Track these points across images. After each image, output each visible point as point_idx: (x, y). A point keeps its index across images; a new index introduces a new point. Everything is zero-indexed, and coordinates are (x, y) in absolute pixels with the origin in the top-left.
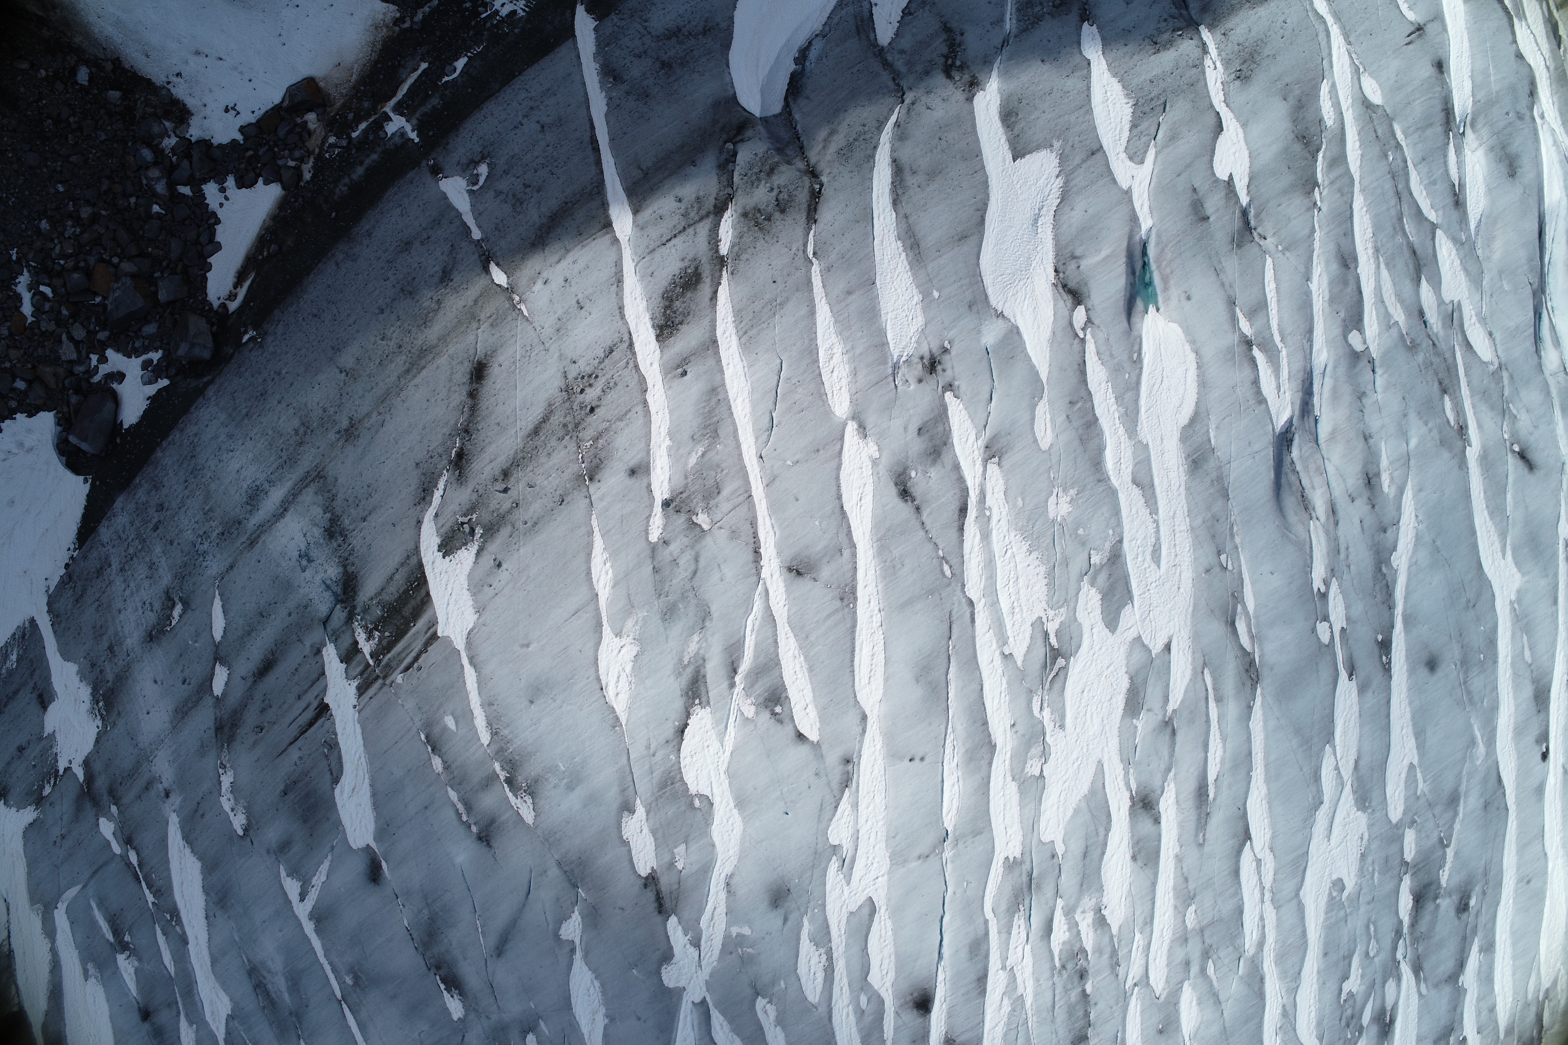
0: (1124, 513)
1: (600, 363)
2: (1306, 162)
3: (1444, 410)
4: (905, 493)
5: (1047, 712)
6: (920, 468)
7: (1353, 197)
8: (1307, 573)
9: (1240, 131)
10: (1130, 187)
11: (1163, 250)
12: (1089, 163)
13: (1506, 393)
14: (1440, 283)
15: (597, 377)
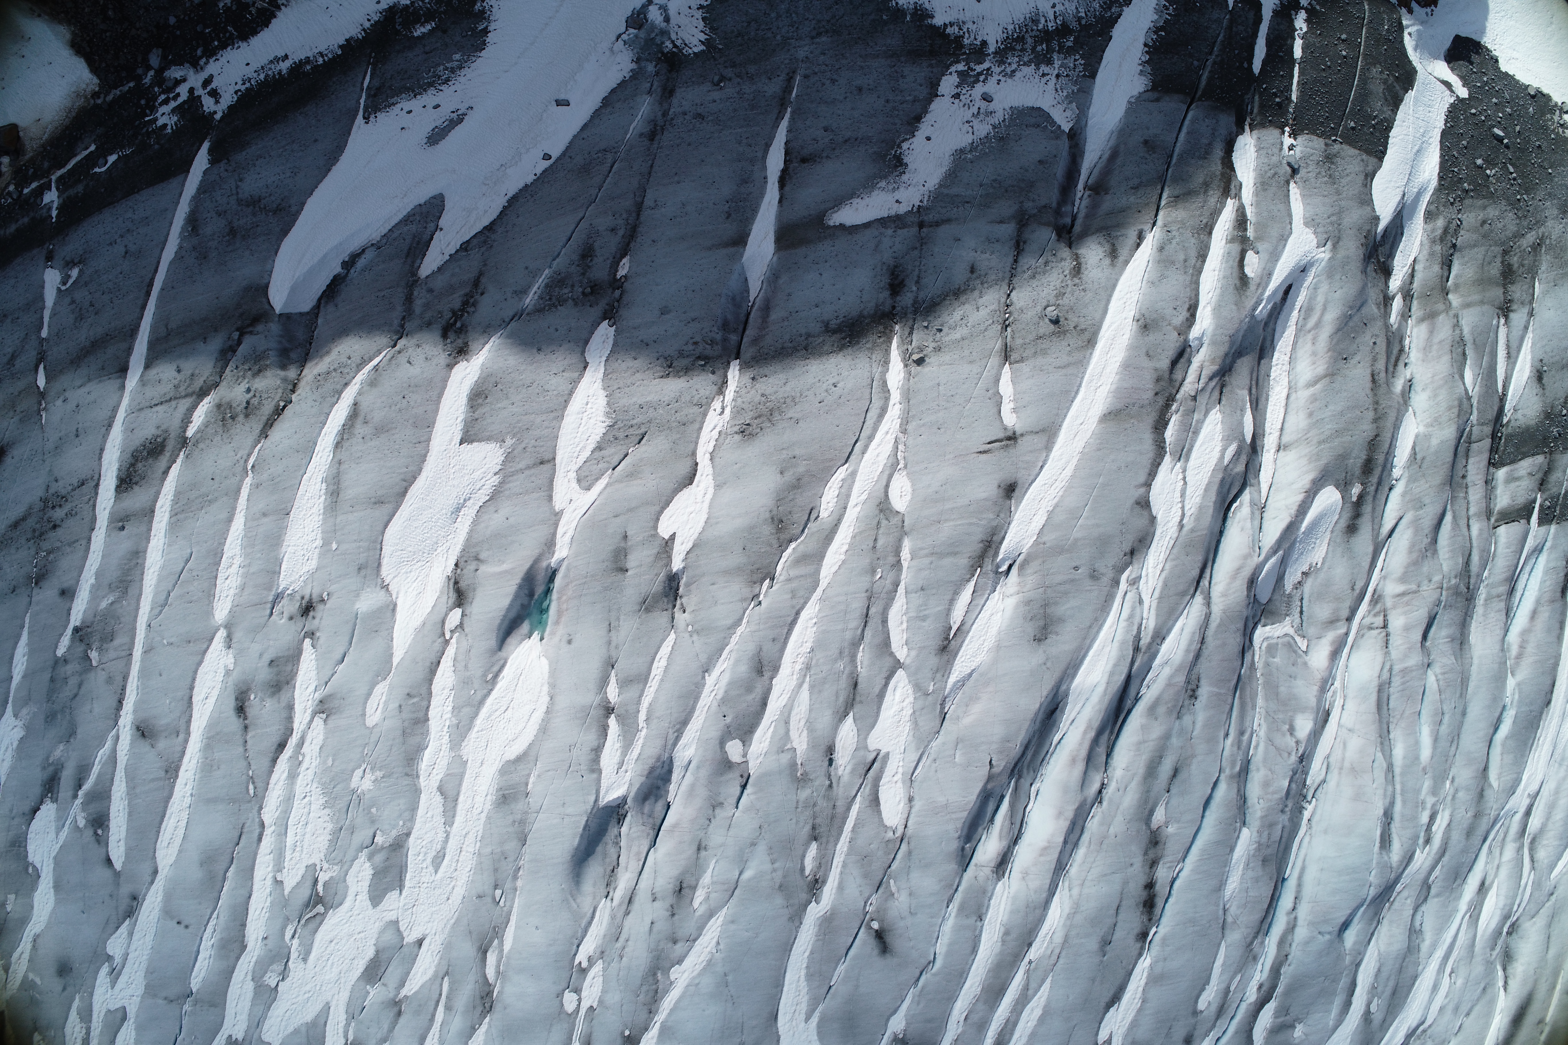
0: (421, 812)
1: (74, 490)
2: (768, 548)
3: (804, 856)
4: (241, 710)
5: (296, 942)
6: (260, 694)
7: (806, 603)
8: (572, 944)
9: (711, 491)
10: (562, 511)
11: (567, 585)
12: (533, 471)
13: (893, 867)
14: (873, 727)
15: (67, 501)
